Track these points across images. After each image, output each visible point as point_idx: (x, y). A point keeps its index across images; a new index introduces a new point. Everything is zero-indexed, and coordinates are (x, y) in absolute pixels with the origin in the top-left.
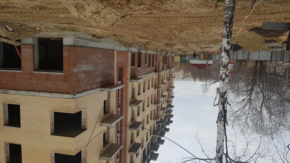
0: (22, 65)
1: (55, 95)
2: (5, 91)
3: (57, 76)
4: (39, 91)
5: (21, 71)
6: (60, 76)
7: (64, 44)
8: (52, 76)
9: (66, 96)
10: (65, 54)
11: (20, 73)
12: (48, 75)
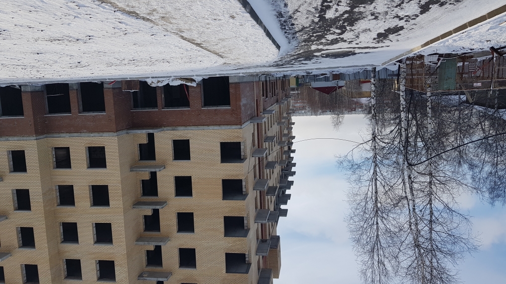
0: (191, 103)
1: (223, 127)
2: (174, 128)
3: (225, 110)
4: (208, 125)
5: (189, 109)
6: (227, 110)
7: (230, 82)
8: (219, 110)
9: (234, 127)
10: (232, 91)
11: (188, 111)
12: (216, 110)
